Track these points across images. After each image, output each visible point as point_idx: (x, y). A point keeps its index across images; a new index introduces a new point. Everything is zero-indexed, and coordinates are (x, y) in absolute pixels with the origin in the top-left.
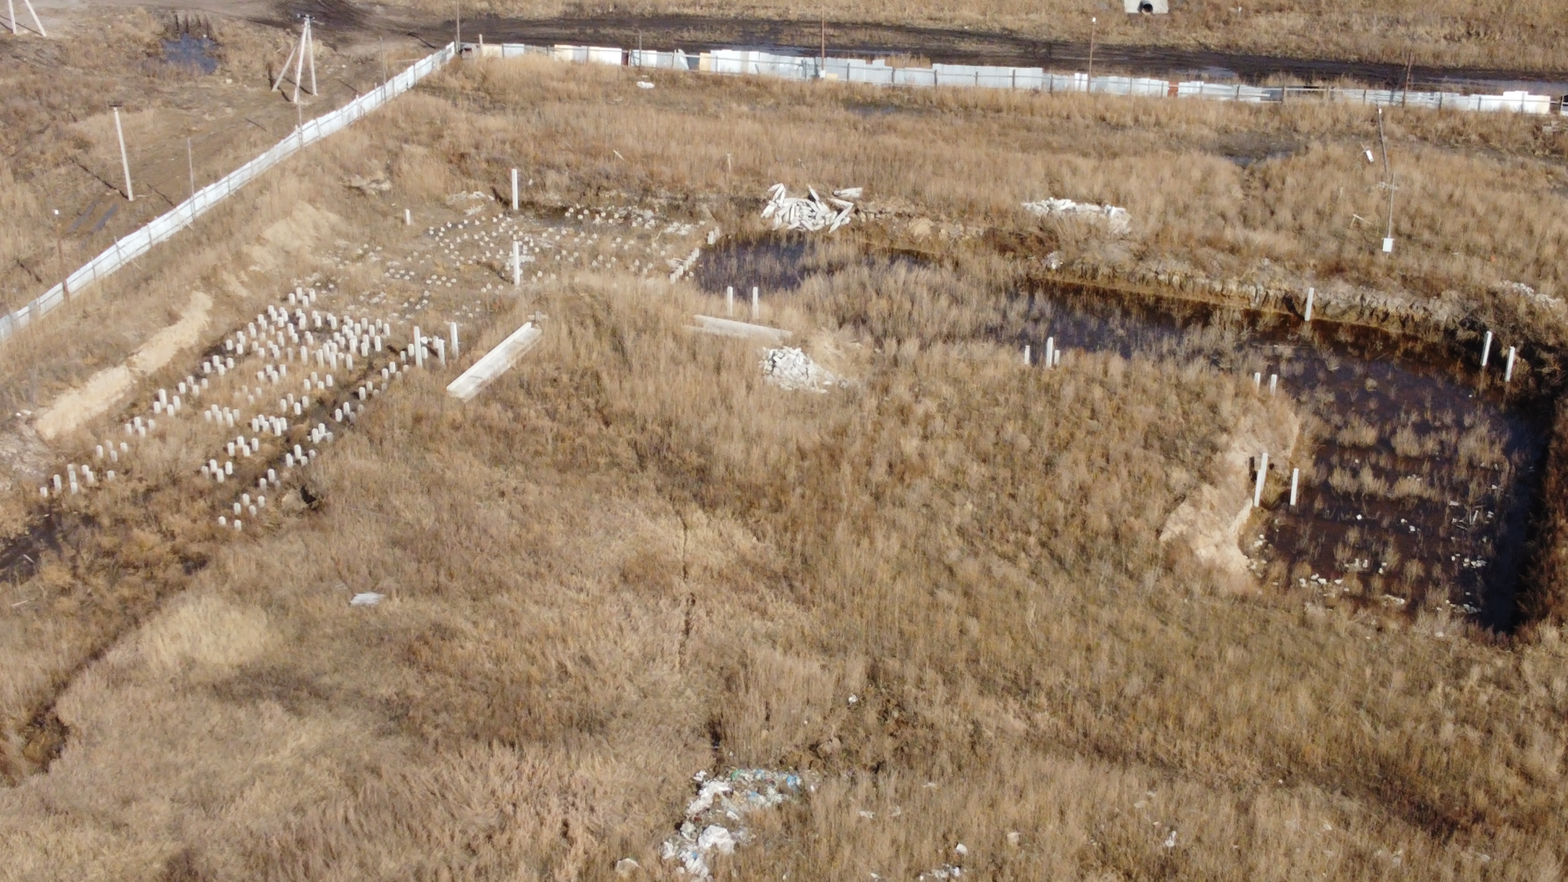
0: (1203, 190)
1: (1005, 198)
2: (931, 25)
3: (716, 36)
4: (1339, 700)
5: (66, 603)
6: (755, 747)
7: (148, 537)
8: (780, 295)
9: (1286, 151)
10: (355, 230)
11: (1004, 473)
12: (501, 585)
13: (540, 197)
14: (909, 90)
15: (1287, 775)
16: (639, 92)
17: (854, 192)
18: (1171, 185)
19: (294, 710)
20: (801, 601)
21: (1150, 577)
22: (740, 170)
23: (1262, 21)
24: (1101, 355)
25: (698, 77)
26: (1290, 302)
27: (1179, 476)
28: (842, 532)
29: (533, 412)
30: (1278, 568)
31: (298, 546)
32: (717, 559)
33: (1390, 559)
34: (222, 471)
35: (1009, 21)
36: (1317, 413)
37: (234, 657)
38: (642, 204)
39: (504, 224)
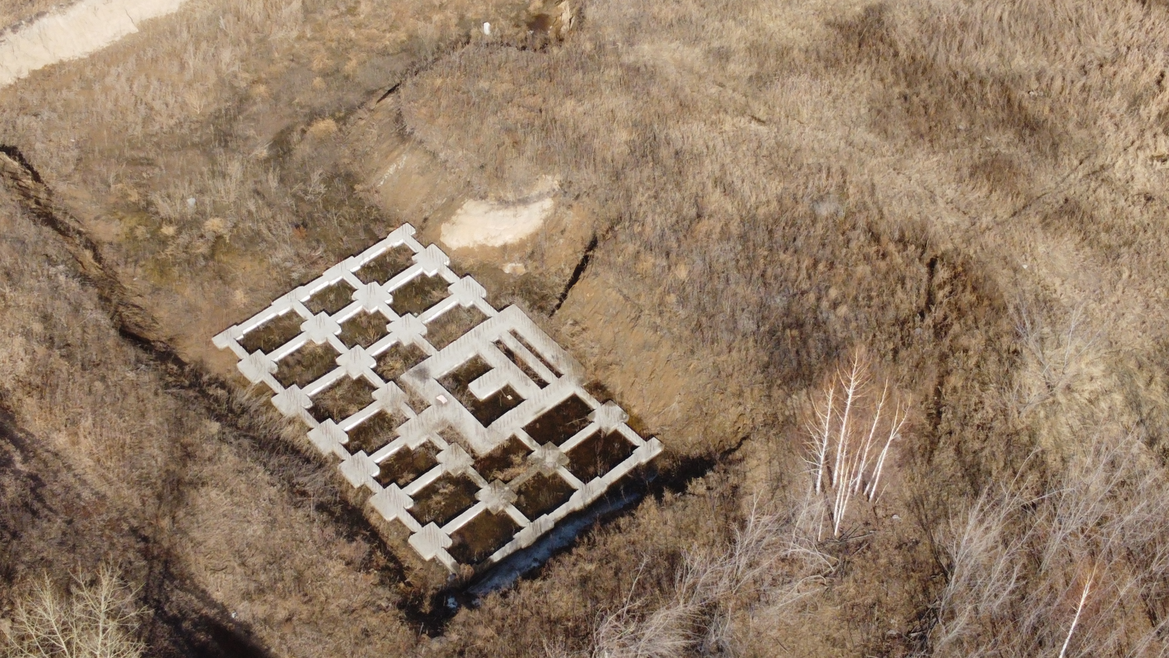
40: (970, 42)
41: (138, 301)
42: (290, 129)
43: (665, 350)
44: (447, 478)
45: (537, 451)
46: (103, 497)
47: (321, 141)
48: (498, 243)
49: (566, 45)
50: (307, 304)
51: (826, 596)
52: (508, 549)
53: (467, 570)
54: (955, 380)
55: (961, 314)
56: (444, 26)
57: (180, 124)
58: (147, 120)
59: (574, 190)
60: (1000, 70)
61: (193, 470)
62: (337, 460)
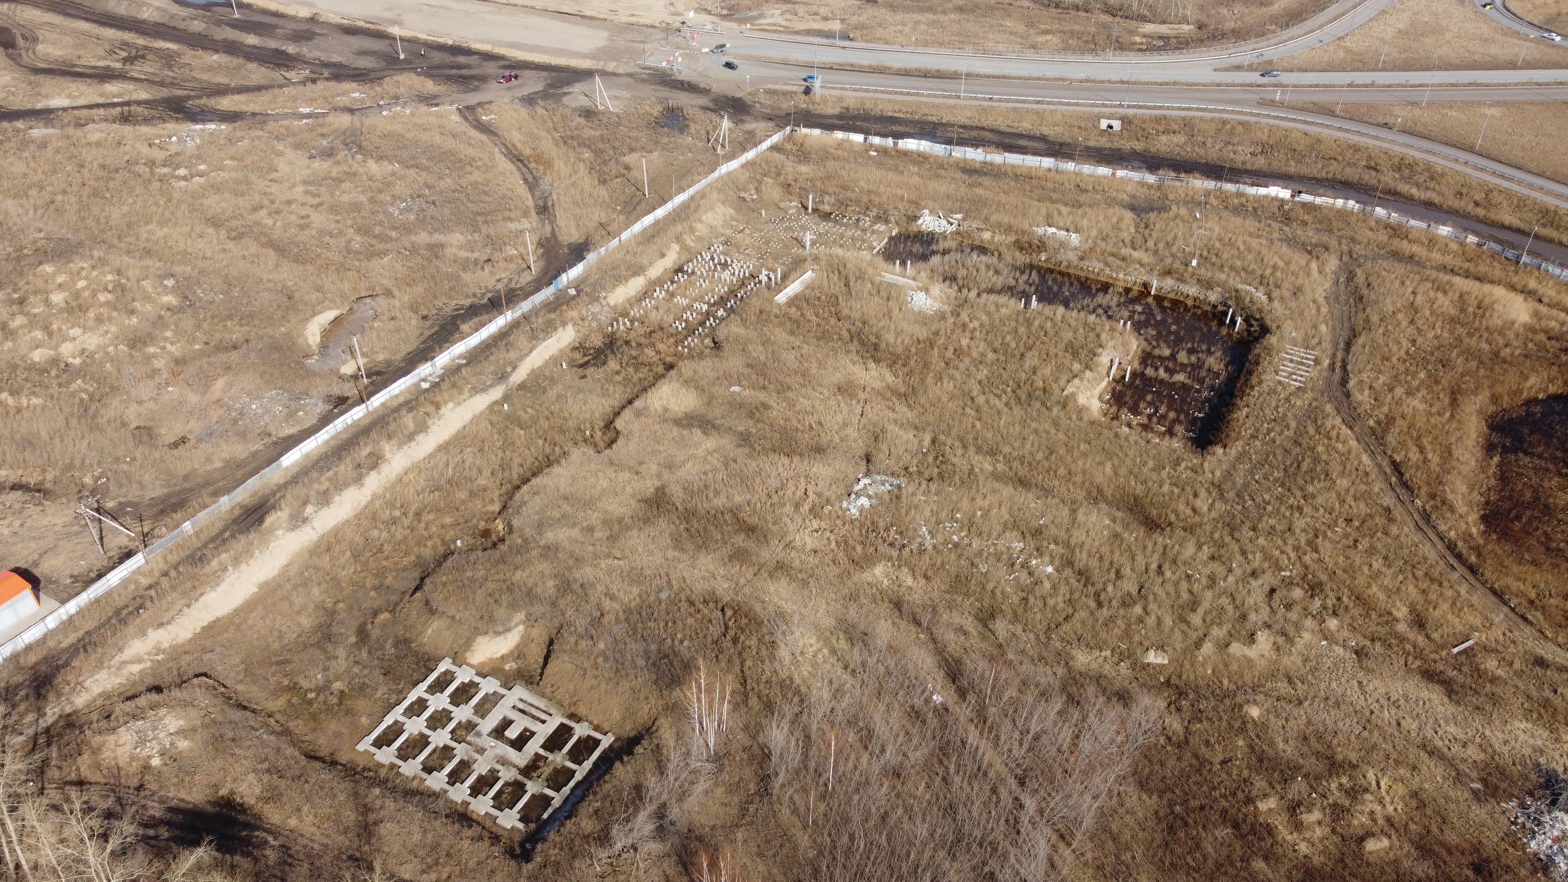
0: (1117, 228)
1: (1025, 226)
2: (1008, 130)
3: (908, 130)
4: (1123, 471)
5: (618, 378)
6: (883, 466)
7: (650, 352)
8: (921, 265)
9: (1160, 210)
10: (740, 218)
11: (1002, 358)
12: (789, 388)
13: (821, 207)
14: (992, 164)
15: (1095, 499)
16: (870, 157)
17: (959, 216)
18: (1103, 224)
19: (705, 433)
20: (909, 406)
21: (1055, 410)
22: (910, 202)
23: (1164, 138)
24: (1053, 307)
25: (897, 151)
26: (1146, 285)
27: (1077, 366)
28: (930, 380)
29: (809, 314)
30: (1114, 409)
31: (710, 364)
32: (877, 385)
33: (1163, 410)
34: (680, 326)
35: (1045, 131)
36: (1146, 340)
37: (683, 409)
38: (865, 214)
39: (805, 219)
40: (711, 495)
41: (307, 738)
42: (364, 624)
43: (603, 687)
44: (507, 784)
45: (551, 757)
46: (327, 846)
47: (384, 625)
48: (499, 655)
49: (507, 542)
50: (404, 714)
51: (716, 784)
52: (550, 810)
53: (533, 826)
54: (749, 663)
55: (743, 630)
56: (434, 547)
57: (299, 636)
58: (280, 638)
59: (533, 617)
60: (729, 505)
61: (372, 817)
62: (446, 791)
